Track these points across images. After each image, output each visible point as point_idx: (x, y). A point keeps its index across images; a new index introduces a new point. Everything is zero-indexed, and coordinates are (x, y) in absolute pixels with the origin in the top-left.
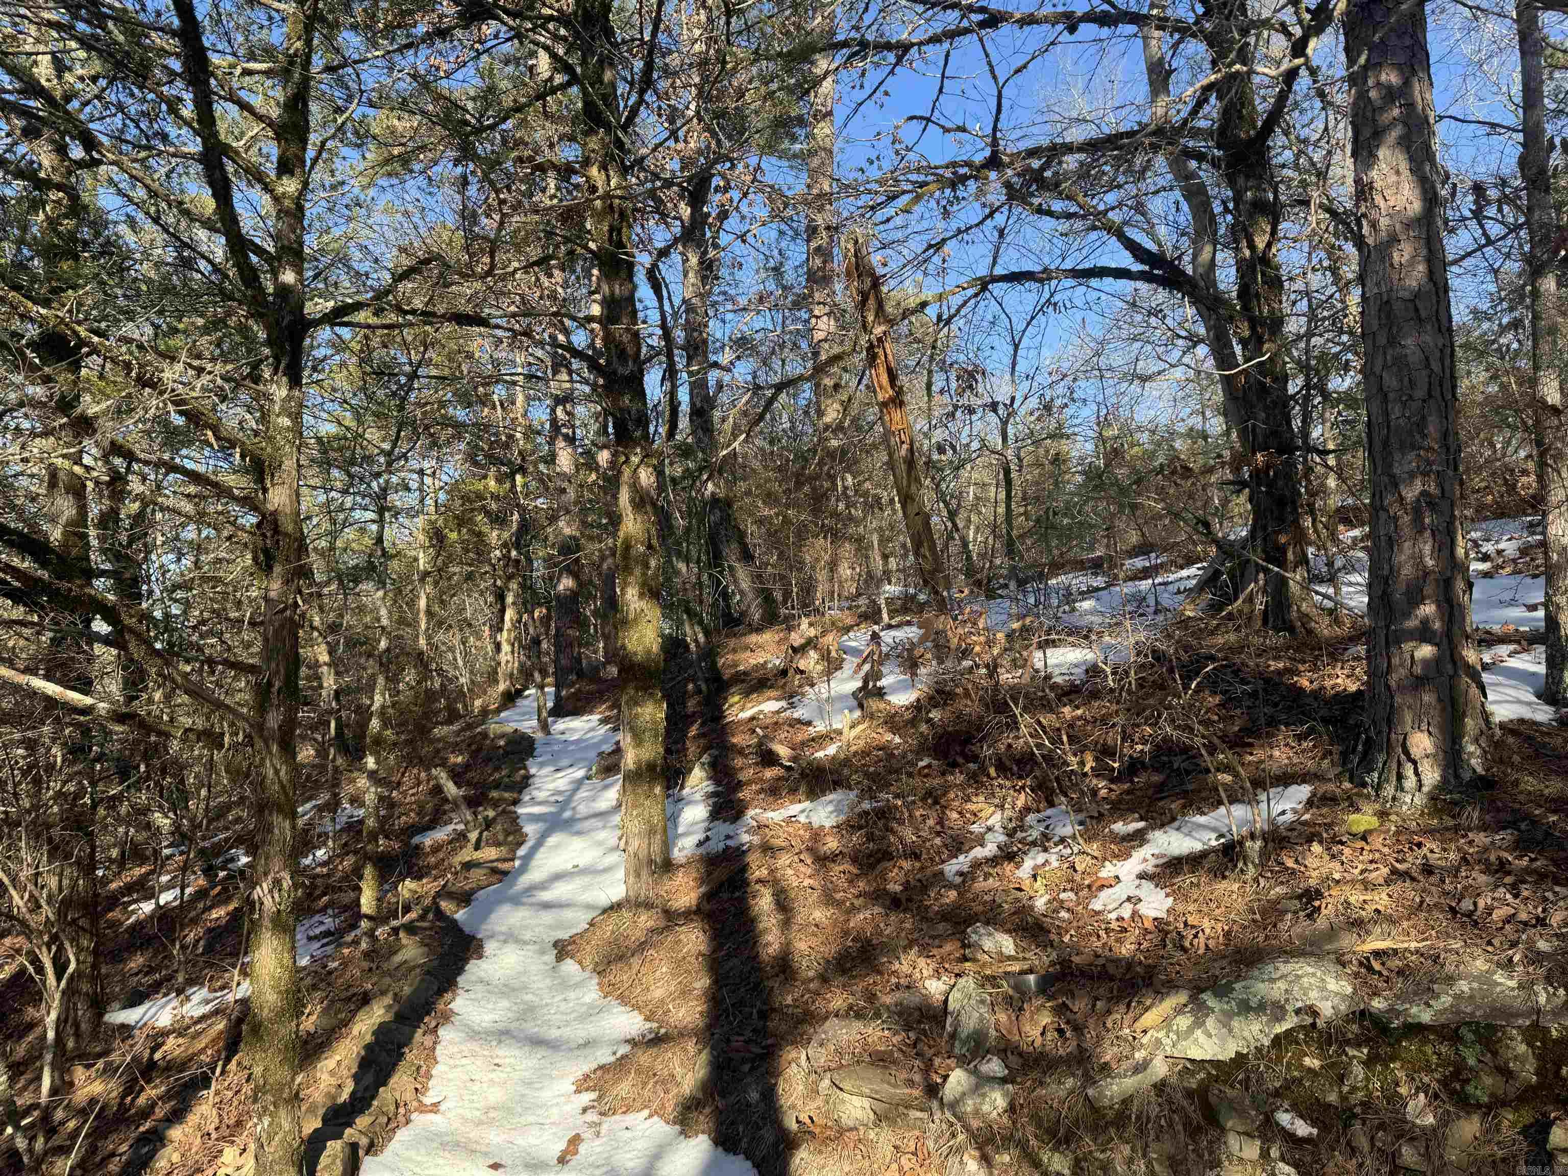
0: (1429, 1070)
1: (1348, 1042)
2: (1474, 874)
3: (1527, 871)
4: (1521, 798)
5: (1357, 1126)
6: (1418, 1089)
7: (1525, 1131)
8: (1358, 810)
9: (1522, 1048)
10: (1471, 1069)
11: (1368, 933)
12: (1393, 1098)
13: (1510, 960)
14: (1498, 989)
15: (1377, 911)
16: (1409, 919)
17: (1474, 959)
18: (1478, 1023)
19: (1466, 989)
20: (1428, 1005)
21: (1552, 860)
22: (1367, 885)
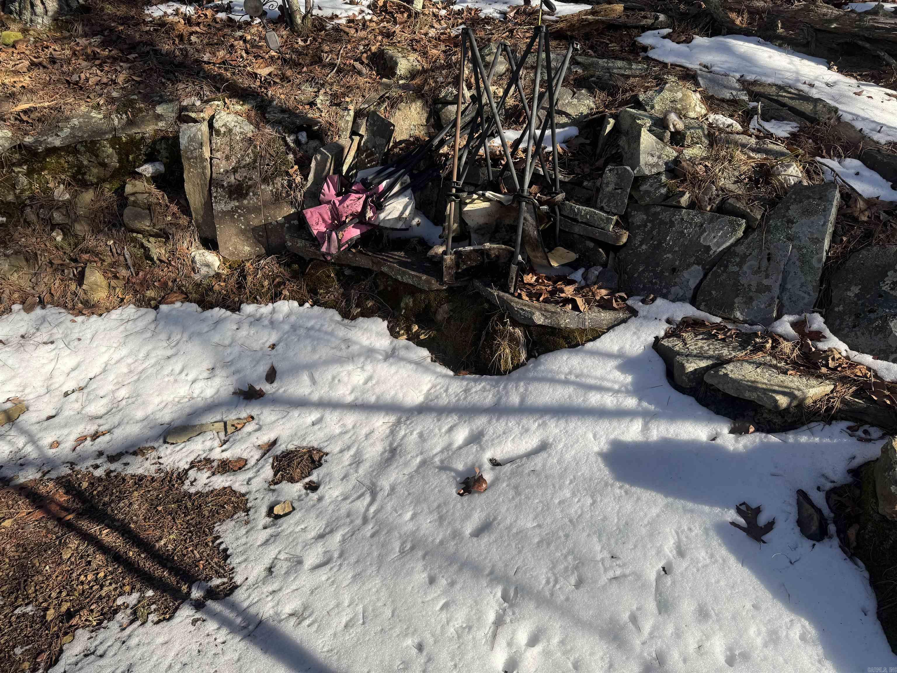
0: (64, 171)
1: (14, 165)
2: (80, 61)
3: (108, 57)
4: (105, 17)
5: (28, 210)
6: (59, 183)
7: (116, 192)
8: (8, 28)
9: (111, 150)
10: (86, 167)
11: (19, 101)
12: (47, 191)
13: (98, 104)
14: (93, 120)
15: (23, 87)
16: (43, 90)
17: (80, 106)
18: (86, 142)
19: (76, 123)
20: (57, 135)
21: (120, 50)
22: (17, 73)
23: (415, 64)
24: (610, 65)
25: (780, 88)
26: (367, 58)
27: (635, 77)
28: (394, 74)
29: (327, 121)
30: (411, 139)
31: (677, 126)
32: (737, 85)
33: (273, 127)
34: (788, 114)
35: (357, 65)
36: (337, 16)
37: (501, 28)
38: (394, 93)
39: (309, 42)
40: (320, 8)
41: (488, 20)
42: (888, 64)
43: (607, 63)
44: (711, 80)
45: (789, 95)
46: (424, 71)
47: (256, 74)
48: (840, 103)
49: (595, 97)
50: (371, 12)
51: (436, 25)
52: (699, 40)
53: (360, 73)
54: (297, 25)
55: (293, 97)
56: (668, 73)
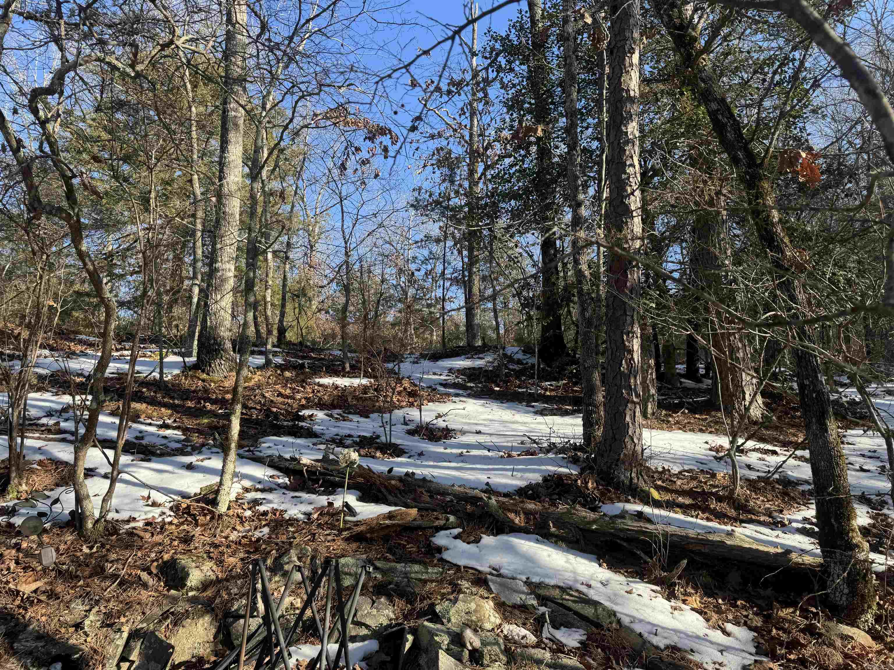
23: (208, 574)
24: (408, 569)
25: (563, 589)
26: (157, 567)
27: (432, 581)
28: (184, 585)
29: (92, 648)
30: (194, 660)
31: (474, 644)
32: (525, 589)
33: (19, 660)
34: (574, 619)
35: (144, 576)
36: (134, 519)
37: (304, 531)
38: (181, 607)
39: (95, 550)
40: (117, 511)
41: (292, 521)
42: (646, 562)
43: (405, 567)
44: (501, 585)
45: (571, 598)
46: (218, 581)
47: (18, 592)
48: (616, 604)
49: (394, 606)
50: (172, 514)
51: (238, 527)
52: (487, 540)
53: (145, 586)
54: (87, 530)
55: (57, 619)
56: (462, 578)
